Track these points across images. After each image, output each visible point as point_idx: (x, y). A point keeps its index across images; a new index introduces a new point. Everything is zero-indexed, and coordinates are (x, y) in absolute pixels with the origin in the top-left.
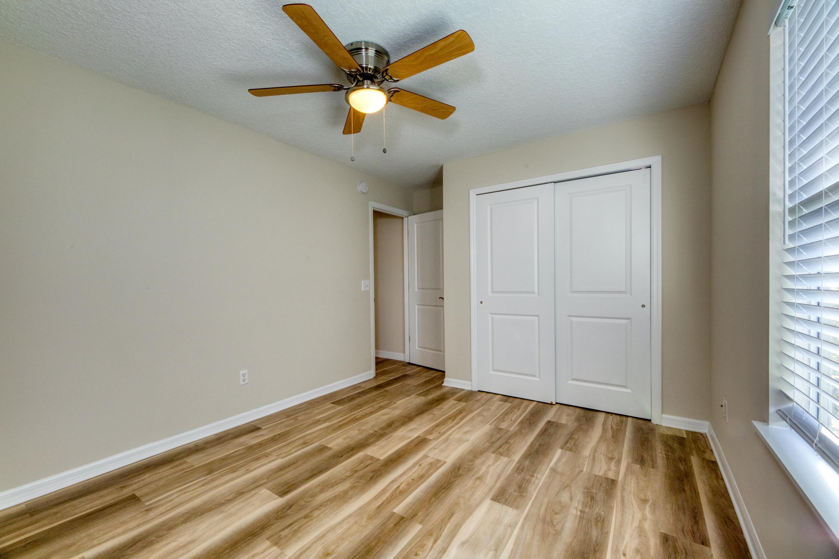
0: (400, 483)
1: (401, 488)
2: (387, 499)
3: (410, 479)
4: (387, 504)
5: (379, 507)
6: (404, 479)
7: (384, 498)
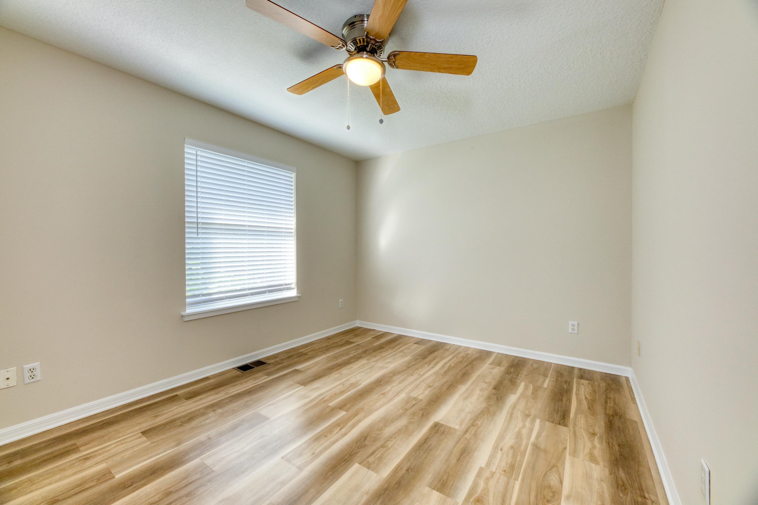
0: (339, 433)
1: (339, 428)
2: (351, 420)
3: (329, 436)
4: (351, 417)
5: (357, 415)
6: (334, 437)
7: (353, 421)
